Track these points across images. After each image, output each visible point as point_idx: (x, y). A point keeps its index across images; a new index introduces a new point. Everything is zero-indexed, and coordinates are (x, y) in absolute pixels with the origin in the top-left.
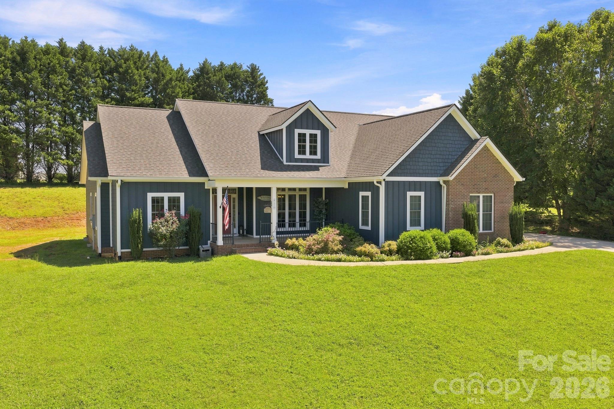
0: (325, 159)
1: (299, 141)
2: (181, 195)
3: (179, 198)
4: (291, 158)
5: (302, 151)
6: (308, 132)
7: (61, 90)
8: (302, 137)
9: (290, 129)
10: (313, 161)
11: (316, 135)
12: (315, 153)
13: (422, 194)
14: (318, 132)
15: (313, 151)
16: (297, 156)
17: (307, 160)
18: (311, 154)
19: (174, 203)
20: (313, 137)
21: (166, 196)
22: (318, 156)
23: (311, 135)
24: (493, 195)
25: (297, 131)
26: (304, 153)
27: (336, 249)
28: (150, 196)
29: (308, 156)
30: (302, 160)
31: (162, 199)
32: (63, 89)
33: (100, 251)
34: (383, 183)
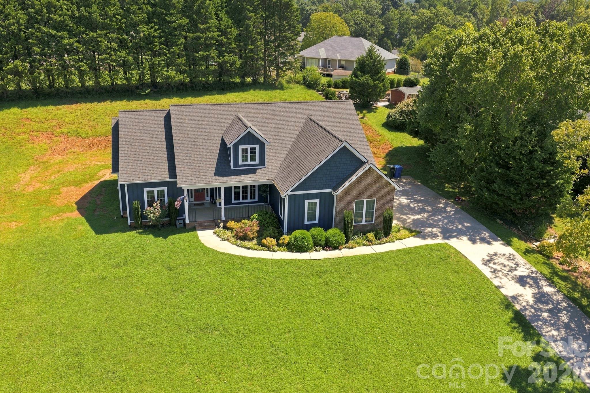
0: (262, 163)
1: (243, 153)
2: (165, 189)
3: (164, 190)
4: (236, 164)
5: (245, 159)
6: (249, 147)
7: (115, 19)
8: (245, 151)
9: (236, 146)
10: (253, 165)
11: (255, 149)
12: (255, 160)
13: (318, 201)
14: (257, 146)
15: (253, 159)
16: (241, 163)
17: (249, 165)
18: (251, 160)
19: (161, 194)
20: (253, 151)
21: (155, 190)
22: (257, 162)
23: (251, 149)
24: (376, 199)
25: (241, 147)
26: (246, 160)
27: (251, 236)
28: (145, 190)
29: (249, 162)
30: (245, 166)
31: (153, 191)
32: (116, 18)
33: (122, 214)
34: (287, 196)
